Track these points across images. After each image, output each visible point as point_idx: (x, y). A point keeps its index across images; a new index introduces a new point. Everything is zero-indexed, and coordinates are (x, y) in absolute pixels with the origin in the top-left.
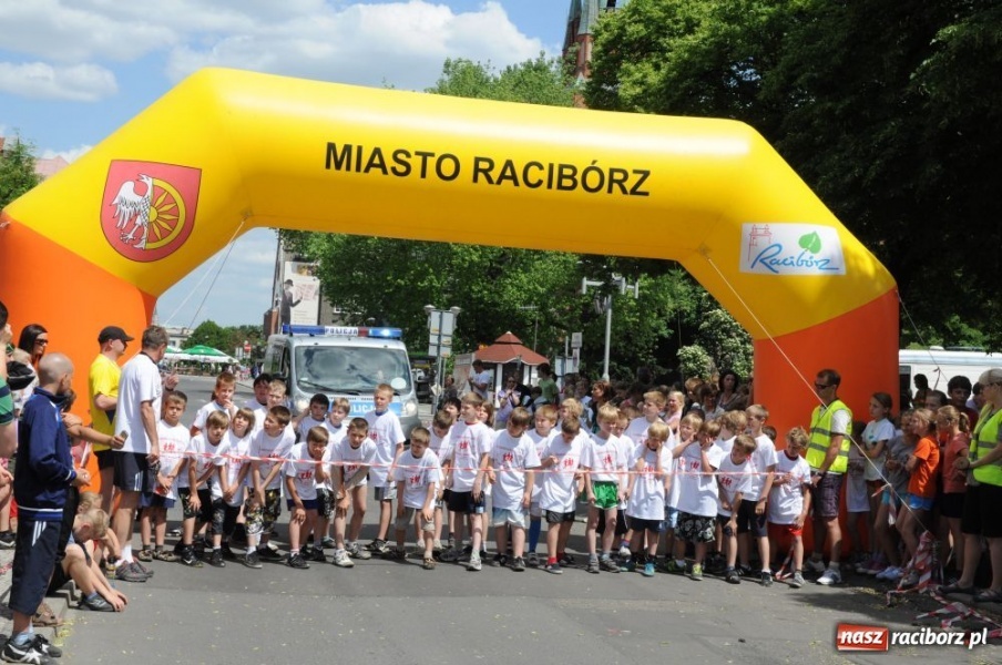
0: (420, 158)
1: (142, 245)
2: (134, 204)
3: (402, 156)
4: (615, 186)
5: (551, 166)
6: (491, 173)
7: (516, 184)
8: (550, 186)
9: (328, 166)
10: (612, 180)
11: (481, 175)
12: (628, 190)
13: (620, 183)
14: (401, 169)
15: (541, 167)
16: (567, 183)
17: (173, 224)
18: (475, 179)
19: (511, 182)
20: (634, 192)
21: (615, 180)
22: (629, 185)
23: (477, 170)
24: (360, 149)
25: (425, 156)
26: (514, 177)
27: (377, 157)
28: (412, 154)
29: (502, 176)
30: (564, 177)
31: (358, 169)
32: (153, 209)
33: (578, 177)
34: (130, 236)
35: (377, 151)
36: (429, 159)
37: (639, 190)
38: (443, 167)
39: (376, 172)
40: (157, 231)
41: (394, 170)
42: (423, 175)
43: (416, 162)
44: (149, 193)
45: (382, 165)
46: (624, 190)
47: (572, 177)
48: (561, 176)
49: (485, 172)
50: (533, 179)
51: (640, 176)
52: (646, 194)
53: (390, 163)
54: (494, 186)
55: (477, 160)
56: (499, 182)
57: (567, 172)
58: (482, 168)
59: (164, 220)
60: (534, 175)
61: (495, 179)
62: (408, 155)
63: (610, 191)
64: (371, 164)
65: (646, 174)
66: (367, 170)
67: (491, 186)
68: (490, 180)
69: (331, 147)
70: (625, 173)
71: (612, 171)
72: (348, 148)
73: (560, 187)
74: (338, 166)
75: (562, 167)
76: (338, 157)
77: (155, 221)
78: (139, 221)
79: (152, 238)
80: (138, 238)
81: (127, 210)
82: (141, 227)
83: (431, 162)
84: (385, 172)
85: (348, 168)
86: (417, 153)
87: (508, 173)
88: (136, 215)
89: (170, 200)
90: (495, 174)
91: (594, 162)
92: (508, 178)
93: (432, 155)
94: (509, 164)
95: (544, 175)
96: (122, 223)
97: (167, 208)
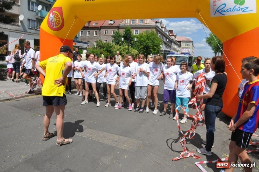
1: (55, 27)
2: (52, 18)
9: (86, 0)
17: (59, 21)
31: (92, 0)
32: (55, 18)
34: (52, 25)
40: (57, 23)
44: (54, 15)
66: (94, 0)
74: (88, 0)
77: (56, 21)
78: (53, 22)
79: (56, 25)
80: (54, 26)
81: (51, 19)
82: (54, 23)
85: (90, 0)
88: (52, 20)
96: (50, 22)
97: (57, 17)
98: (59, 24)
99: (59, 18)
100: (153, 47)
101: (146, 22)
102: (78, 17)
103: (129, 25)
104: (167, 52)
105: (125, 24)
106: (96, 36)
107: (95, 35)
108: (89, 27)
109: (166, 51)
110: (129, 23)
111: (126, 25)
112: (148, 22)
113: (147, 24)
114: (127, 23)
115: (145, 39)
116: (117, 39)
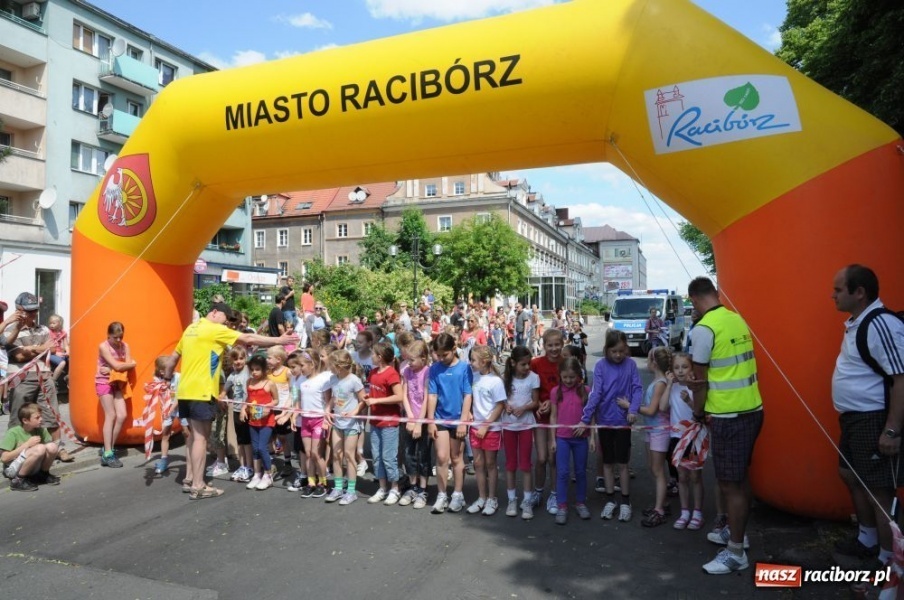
0: (295, 100)
1: (123, 223)
2: (113, 192)
3: (281, 103)
4: (483, 81)
5: (413, 76)
6: (356, 98)
7: (382, 103)
8: (414, 97)
9: (228, 128)
10: (478, 75)
11: (349, 103)
12: (498, 82)
13: (487, 76)
14: (282, 114)
15: (403, 79)
16: (431, 89)
17: (140, 202)
18: (344, 108)
19: (377, 102)
20: (504, 82)
21: (481, 74)
22: (497, 76)
23: (344, 98)
24: (249, 105)
25: (299, 97)
26: (378, 97)
27: (262, 109)
28: (289, 97)
29: (368, 99)
30: (428, 85)
31: (250, 124)
32: (124, 194)
33: (442, 81)
34: (114, 217)
35: (262, 104)
36: (303, 98)
37: (509, 79)
38: (314, 103)
39: (263, 122)
40: (130, 210)
41: (276, 117)
42: (300, 116)
43: (292, 105)
44: (121, 181)
45: (267, 116)
46: (493, 84)
47: (435, 82)
48: (424, 84)
49: (352, 98)
50: (396, 95)
51: (509, 63)
52: (518, 81)
53: (272, 111)
54: (363, 111)
55: (344, 88)
56: (366, 106)
57: (430, 78)
58: (348, 95)
59: (132, 200)
60: (398, 89)
61: (361, 103)
62: (285, 100)
63: (478, 87)
64: (258, 117)
65: (515, 59)
66: (256, 124)
67: (359, 110)
68: (357, 106)
69: (229, 109)
70: (492, 64)
71: (477, 65)
72: (240, 107)
73: (425, 95)
74: (235, 126)
75: (424, 74)
76: (235, 117)
77: (127, 202)
78: (117, 205)
79: (129, 217)
80: (119, 219)
81: (110, 197)
82: (119, 209)
83: (305, 101)
84: (270, 121)
85: (243, 126)
86: (293, 97)
87: (373, 94)
88: (115, 200)
89: (133, 183)
90: (360, 99)
91: (457, 60)
92: (373, 99)
93: (305, 94)
94: (373, 84)
95: (406, 87)
96: (108, 208)
97: (132, 190)
98: (137, 211)
99: (138, 192)
100: (502, 267)
101: (473, 189)
102: (205, 186)
103: (416, 200)
104: (554, 284)
105: (403, 201)
106: (308, 243)
107: (306, 242)
108: (285, 215)
109: (551, 278)
110: (417, 194)
111: (408, 201)
112: (481, 189)
113: (477, 193)
114: (409, 194)
115: (472, 243)
116: (378, 251)
